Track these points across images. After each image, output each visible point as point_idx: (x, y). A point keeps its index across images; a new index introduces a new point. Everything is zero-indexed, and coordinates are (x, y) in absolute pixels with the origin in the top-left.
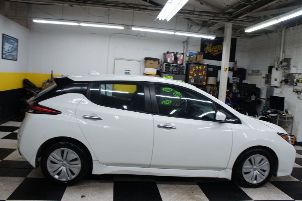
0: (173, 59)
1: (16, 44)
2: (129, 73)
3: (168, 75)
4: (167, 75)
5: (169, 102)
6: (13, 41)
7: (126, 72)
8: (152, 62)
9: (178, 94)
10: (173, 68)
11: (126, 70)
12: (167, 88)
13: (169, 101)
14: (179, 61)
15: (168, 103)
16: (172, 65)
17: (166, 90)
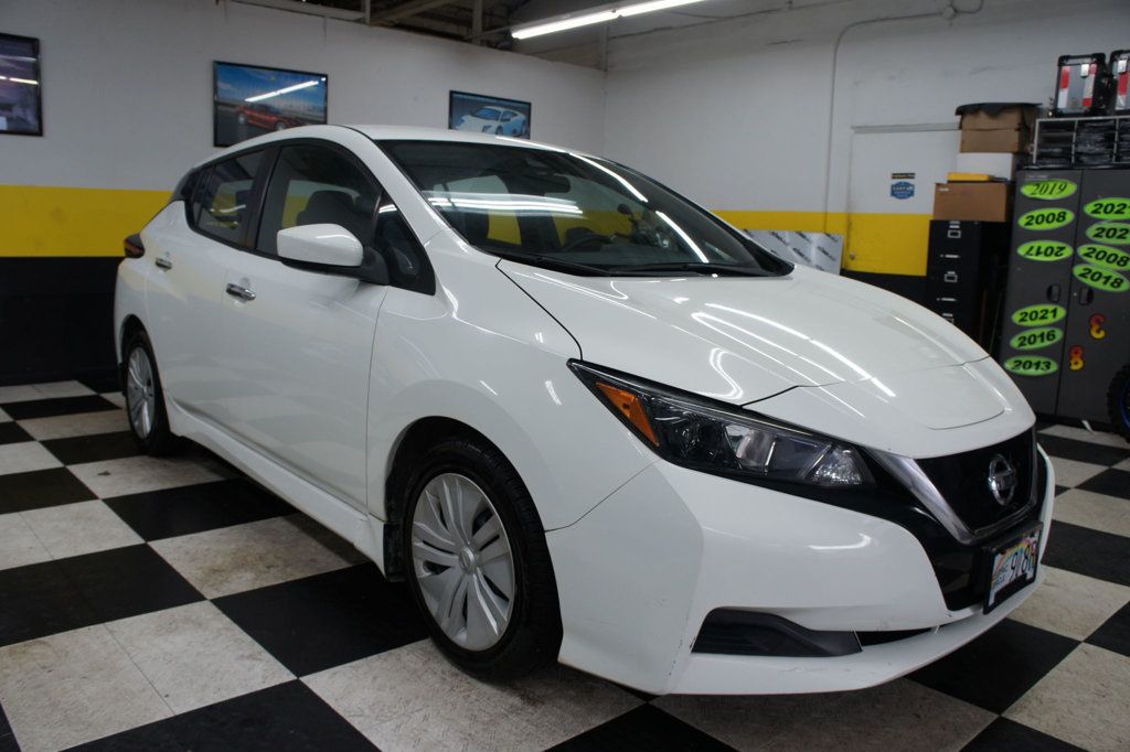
0: (1088, 92)
1: (521, 117)
2: (907, 185)
3: (1050, 178)
4: (1043, 176)
5: (1050, 315)
6: (502, 110)
7: (898, 185)
8: (983, 120)
9: (1105, 274)
10: (1083, 135)
11: (895, 176)
12: (1044, 244)
13: (1055, 311)
14: (1124, 91)
15: (1043, 318)
16: (1079, 122)
17: (1038, 253)
